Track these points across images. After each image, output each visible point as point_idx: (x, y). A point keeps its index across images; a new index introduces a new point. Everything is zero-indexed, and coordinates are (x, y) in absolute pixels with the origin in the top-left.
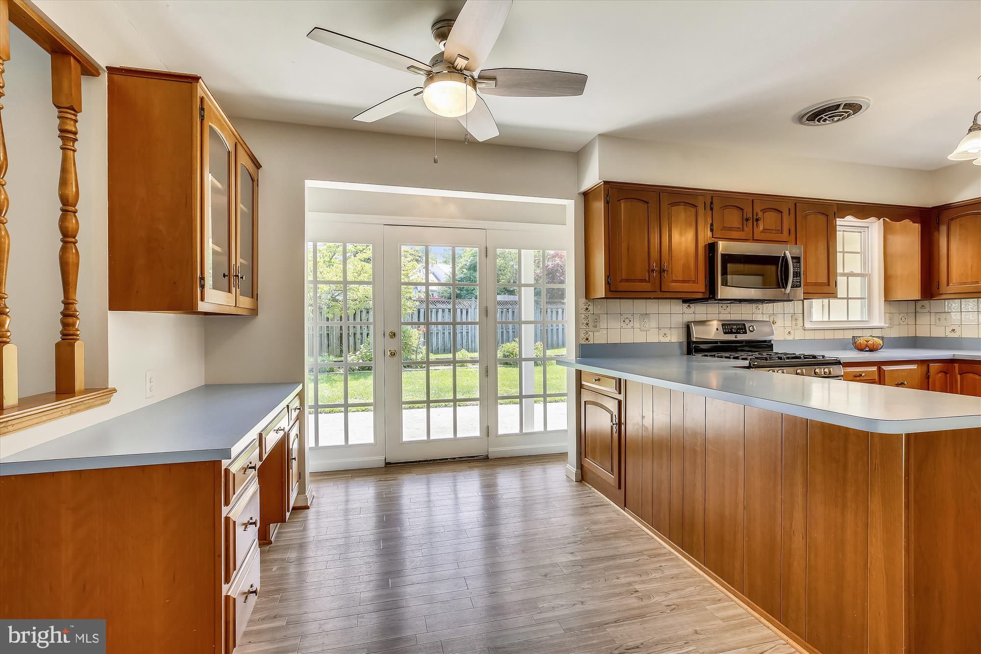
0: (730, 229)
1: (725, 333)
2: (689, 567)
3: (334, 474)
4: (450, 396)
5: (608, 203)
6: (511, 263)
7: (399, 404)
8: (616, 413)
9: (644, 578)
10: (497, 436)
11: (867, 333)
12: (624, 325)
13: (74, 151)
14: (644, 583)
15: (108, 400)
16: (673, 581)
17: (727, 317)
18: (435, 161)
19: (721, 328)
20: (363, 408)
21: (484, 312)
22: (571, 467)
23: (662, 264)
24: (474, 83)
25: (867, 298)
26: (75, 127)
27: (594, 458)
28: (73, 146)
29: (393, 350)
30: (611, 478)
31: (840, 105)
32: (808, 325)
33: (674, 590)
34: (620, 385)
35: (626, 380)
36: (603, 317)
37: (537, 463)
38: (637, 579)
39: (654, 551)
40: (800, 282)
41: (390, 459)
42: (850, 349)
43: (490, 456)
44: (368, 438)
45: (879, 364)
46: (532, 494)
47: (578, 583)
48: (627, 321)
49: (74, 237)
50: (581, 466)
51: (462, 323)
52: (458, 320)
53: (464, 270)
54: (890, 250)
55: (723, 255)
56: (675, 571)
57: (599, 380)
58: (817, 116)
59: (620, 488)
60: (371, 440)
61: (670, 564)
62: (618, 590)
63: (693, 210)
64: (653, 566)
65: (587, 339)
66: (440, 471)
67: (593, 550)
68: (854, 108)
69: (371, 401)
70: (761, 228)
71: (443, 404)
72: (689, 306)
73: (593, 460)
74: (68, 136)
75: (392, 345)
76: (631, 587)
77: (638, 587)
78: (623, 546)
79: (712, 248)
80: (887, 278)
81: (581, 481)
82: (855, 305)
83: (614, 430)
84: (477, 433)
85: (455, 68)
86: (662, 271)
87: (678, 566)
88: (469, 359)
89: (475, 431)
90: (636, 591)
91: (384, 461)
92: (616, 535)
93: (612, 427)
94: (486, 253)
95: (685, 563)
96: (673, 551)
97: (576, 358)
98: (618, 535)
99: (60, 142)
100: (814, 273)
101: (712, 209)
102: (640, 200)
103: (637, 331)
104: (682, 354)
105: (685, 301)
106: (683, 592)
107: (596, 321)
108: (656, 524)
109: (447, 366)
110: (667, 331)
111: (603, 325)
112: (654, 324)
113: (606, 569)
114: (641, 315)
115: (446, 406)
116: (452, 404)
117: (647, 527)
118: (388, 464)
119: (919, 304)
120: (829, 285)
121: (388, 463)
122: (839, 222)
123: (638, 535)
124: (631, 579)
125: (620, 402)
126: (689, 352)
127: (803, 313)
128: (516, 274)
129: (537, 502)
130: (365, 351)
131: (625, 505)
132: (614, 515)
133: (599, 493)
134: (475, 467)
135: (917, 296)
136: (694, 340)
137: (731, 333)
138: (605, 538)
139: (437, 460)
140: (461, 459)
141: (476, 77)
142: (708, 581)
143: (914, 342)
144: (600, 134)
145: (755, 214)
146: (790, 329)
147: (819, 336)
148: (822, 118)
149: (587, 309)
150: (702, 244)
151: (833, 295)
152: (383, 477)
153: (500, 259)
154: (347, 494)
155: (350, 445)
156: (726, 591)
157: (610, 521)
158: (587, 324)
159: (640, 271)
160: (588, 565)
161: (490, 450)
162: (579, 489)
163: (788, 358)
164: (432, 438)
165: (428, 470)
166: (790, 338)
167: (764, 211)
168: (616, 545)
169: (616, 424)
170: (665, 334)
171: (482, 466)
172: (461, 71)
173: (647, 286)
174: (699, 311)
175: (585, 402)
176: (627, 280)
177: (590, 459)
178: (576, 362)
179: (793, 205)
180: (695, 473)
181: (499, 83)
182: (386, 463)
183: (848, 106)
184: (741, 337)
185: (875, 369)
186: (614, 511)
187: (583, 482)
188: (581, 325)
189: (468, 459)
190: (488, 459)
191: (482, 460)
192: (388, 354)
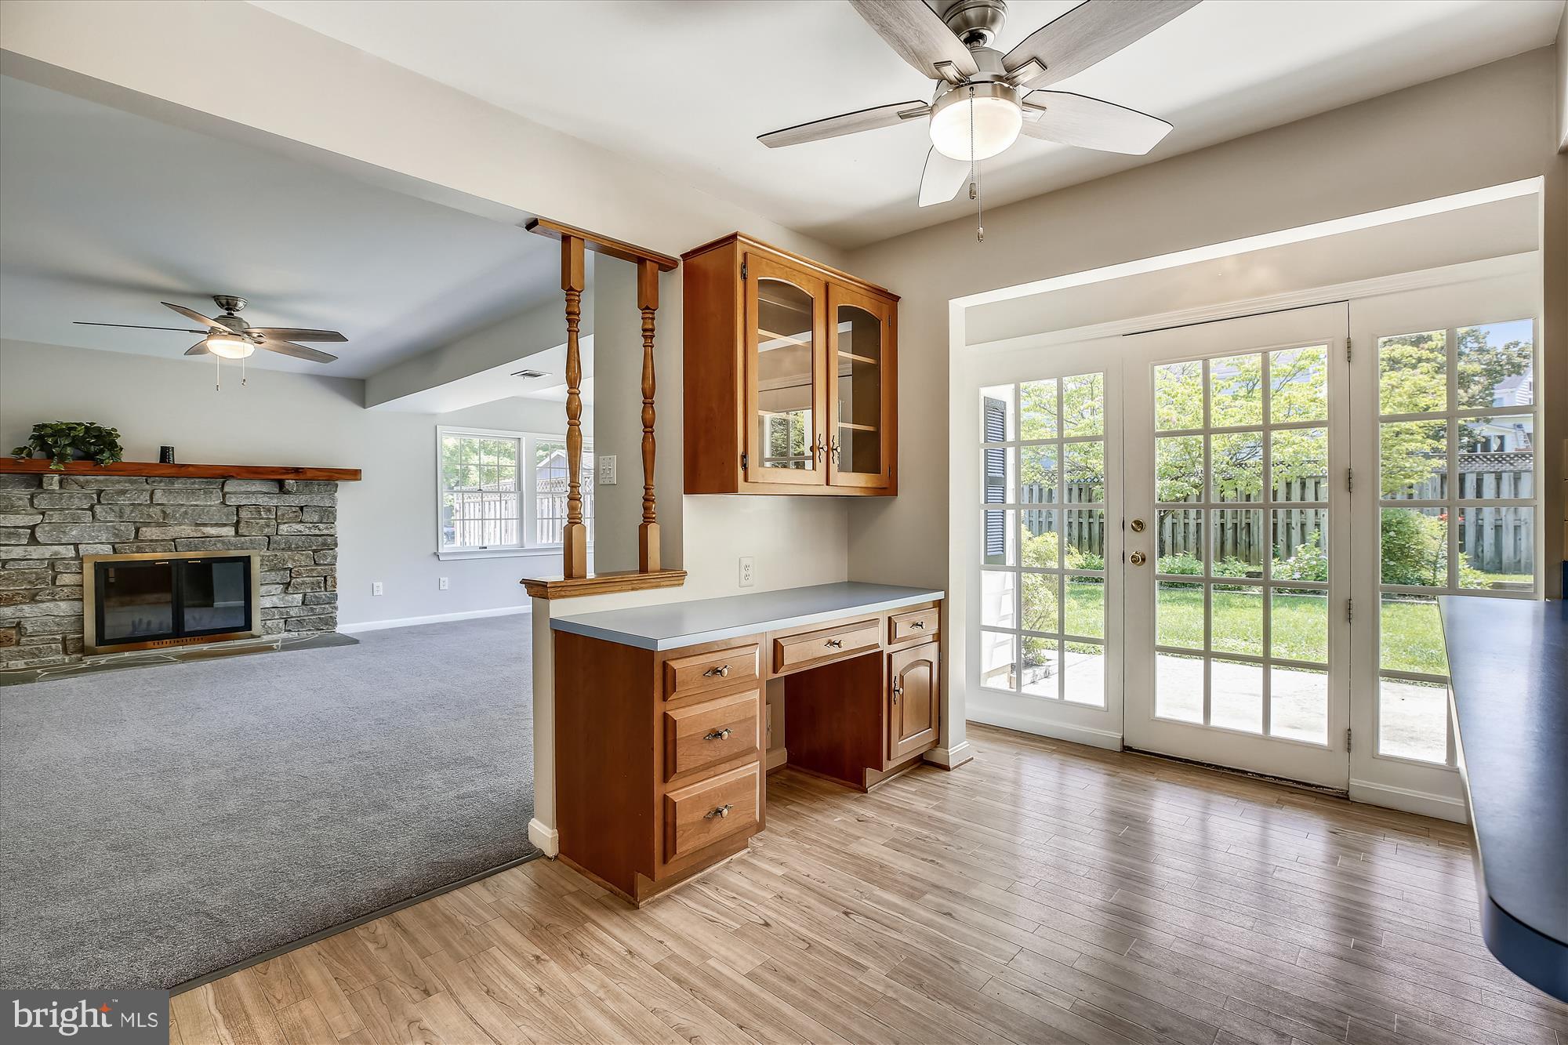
3: (1005, 734)
7: (1150, 648)
10: (1374, 756)
13: (652, 347)
15: (681, 582)
21: (1342, 482)
26: (653, 324)
28: (651, 343)
29: (1138, 552)
41: (1132, 742)
43: (1354, 794)
44: (1096, 696)
49: (652, 427)
69: (1102, 634)
71: (1241, 664)
74: (648, 334)
75: (1136, 543)
84: (1321, 738)
89: (1316, 731)
91: (1120, 742)
94: (1349, 351)
99: (643, 340)
118: (1127, 749)
121: (1127, 747)
139: (1224, 768)
140: (1277, 781)
155: (1066, 701)
161: (1354, 782)
164: (1213, 723)
171: (1333, 812)
182: (1124, 747)
189: (1295, 785)
190: (1348, 799)
191: (1327, 798)
192: (1129, 559)
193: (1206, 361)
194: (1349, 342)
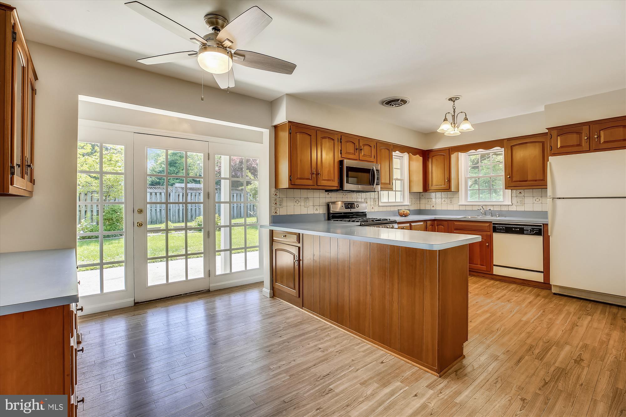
0: (349, 153)
1: (346, 208)
2: (342, 331)
3: (92, 317)
4: (184, 252)
5: (290, 134)
6: (198, 162)
7: (145, 259)
8: (297, 254)
9: (322, 341)
10: (215, 276)
11: (403, 208)
12: (296, 204)
14: (322, 344)
16: (336, 340)
17: (346, 200)
18: (202, 99)
19: (344, 205)
20: (92, 267)
21: (207, 196)
22: (267, 290)
23: (318, 170)
24: (232, 56)
25: (402, 191)
27: (282, 283)
29: (140, 221)
30: (294, 292)
31: (399, 100)
32: (380, 204)
33: (338, 344)
34: (299, 237)
35: (303, 234)
36: (285, 199)
37: (242, 290)
38: (319, 342)
39: (323, 327)
40: (379, 182)
41: (140, 299)
42: (397, 216)
43: (211, 290)
44: (121, 286)
45: (410, 222)
46: (247, 308)
47: (289, 351)
48: (297, 202)
50: (273, 288)
51: (161, 203)
52: (189, 200)
53: (162, 165)
54: (411, 169)
55: (347, 167)
56: (336, 335)
57: (285, 236)
58: (390, 102)
59: (299, 297)
60: (122, 287)
61: (332, 332)
62: (311, 350)
63: (333, 142)
64: (324, 335)
65: (276, 212)
66: (178, 303)
67: (291, 333)
68: (404, 102)
69: (123, 258)
70: (363, 154)
71: (159, 260)
72: (328, 194)
73: (282, 284)
75: (139, 218)
76: (317, 347)
77: (320, 346)
78: (307, 328)
79: (341, 163)
80: (410, 182)
81: (273, 297)
82: (398, 194)
83: (296, 264)
84: (202, 275)
85: (223, 46)
86: (317, 174)
87: (336, 332)
88: (172, 228)
89: (200, 274)
90: (320, 349)
91: (133, 301)
92: (301, 323)
93: (294, 263)
94: (209, 157)
95: (339, 330)
96: (332, 325)
97: (270, 224)
98: (302, 322)
100: (384, 178)
101: (341, 142)
102: (307, 134)
103: (303, 207)
104: (325, 220)
105: (326, 191)
106: (342, 344)
107: (281, 202)
108: (322, 313)
109: (155, 233)
110: (318, 207)
111: (284, 204)
112: (311, 203)
113: (301, 341)
114: (305, 198)
115: (161, 261)
116: (165, 259)
117: (317, 316)
118: (136, 304)
119: (421, 194)
120: (390, 184)
121: (136, 302)
122: (394, 153)
123: (313, 321)
124: (317, 343)
125: (299, 248)
126: (329, 219)
127: (378, 198)
128: (201, 170)
129: (251, 312)
130: (86, 224)
131: (303, 306)
132: (297, 313)
133: (285, 302)
134: (202, 297)
135: (421, 191)
136: (332, 212)
137: (349, 208)
138: (296, 325)
139: (174, 296)
140: (191, 294)
141: (233, 53)
142: (352, 336)
143: (420, 212)
144: (286, 94)
145: (360, 146)
146: (373, 206)
147: (385, 209)
148: (392, 104)
149: (276, 194)
150: (336, 160)
151: (391, 189)
152: (132, 313)
153: (190, 159)
154: (102, 330)
155: (105, 293)
156: (362, 339)
157: (296, 316)
158: (276, 203)
159: (307, 174)
160: (291, 341)
161: (211, 285)
162: (273, 301)
163: (376, 221)
164: (170, 281)
165: (169, 303)
166: (373, 210)
167: (364, 145)
168: (303, 328)
169: (297, 261)
170: (317, 209)
171: (207, 296)
172: (225, 48)
173: (310, 182)
174: (333, 197)
175: (276, 250)
176: (300, 179)
177: (279, 283)
178: (270, 226)
179: (376, 143)
180: (344, 281)
181: (245, 59)
183: (402, 101)
184: (353, 210)
185: (408, 225)
186: (296, 311)
187: (274, 297)
188: (272, 204)
189: (196, 293)
190: (210, 291)
191: (206, 293)
192: (136, 224)
193: (167, 150)
194: (209, 154)
